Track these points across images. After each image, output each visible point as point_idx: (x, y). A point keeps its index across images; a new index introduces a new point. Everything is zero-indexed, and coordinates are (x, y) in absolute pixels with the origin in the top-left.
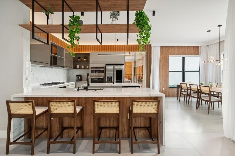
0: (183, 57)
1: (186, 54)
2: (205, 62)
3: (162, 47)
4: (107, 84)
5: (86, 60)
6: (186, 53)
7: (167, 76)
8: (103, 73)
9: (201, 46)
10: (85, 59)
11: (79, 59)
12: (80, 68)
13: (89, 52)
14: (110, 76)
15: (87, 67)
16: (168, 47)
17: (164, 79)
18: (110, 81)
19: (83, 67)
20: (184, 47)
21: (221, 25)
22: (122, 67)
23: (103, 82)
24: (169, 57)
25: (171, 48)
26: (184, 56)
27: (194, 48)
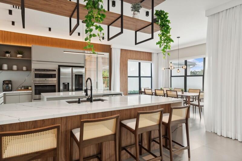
0: (139, 63)
1: (142, 60)
2: (164, 69)
3: (122, 50)
4: (62, 94)
5: (22, 57)
6: (142, 58)
7: (127, 82)
8: (56, 78)
9: (153, 53)
10: (19, 56)
11: (7, 55)
12: (10, 69)
13: (30, 46)
14: (66, 82)
15: (22, 69)
16: (127, 50)
17: (123, 85)
18: (65, 89)
19: (15, 67)
20: (140, 52)
21: (180, 37)
22: (83, 70)
23: (54, 91)
24: (128, 62)
25: (129, 52)
26: (140, 61)
27: (148, 54)
